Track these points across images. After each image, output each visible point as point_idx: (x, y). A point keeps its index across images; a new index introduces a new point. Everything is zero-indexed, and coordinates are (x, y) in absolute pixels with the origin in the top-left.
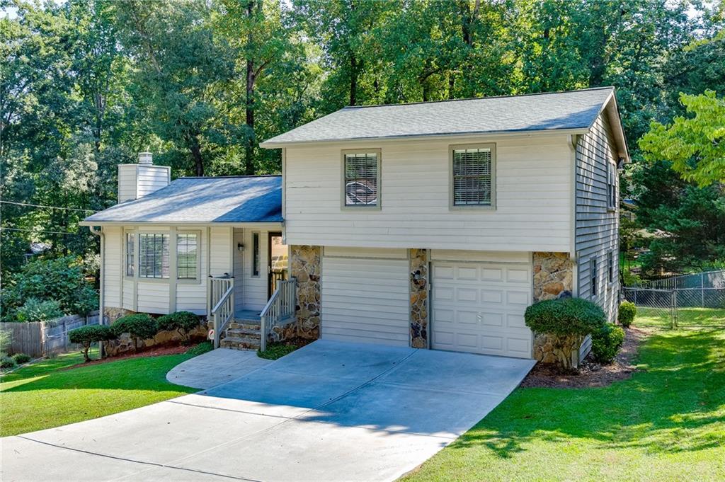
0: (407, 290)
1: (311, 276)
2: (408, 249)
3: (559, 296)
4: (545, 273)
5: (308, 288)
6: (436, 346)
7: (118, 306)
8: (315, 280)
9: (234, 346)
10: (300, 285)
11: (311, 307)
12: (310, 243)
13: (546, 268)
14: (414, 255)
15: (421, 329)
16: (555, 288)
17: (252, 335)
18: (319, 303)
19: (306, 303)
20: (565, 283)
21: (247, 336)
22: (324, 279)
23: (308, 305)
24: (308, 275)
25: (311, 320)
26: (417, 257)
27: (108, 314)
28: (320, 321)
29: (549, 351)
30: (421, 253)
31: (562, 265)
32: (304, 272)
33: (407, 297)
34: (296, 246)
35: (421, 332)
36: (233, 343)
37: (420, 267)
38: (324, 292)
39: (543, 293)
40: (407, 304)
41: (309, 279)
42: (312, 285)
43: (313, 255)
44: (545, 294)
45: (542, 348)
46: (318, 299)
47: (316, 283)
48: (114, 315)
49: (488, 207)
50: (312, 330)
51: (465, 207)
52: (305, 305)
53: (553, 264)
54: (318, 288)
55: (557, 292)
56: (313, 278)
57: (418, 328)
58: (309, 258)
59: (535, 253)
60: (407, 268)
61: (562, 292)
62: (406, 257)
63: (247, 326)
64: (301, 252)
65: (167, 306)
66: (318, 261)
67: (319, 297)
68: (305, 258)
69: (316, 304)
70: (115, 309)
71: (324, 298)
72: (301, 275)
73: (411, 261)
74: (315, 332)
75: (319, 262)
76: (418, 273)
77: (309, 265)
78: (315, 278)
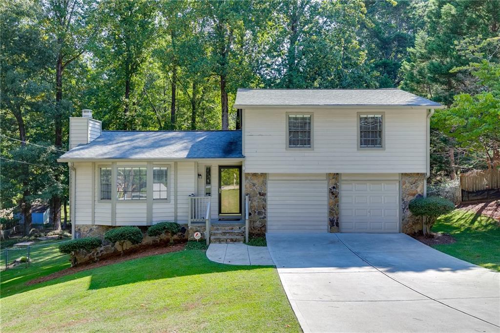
0: (326, 199)
1: (260, 193)
2: (327, 174)
3: (415, 197)
4: (408, 185)
5: (257, 200)
6: (343, 230)
7: (90, 223)
8: (262, 195)
9: (223, 241)
10: (251, 199)
11: (259, 213)
12: (259, 171)
13: (409, 182)
14: (331, 178)
15: (336, 221)
16: (414, 193)
17: (232, 233)
18: (265, 210)
19: (256, 210)
20: (419, 190)
21: (228, 234)
22: (268, 194)
23: (257, 212)
24: (258, 193)
25: (259, 222)
26: (333, 178)
27: (79, 230)
28: (266, 222)
29: (410, 227)
30: (336, 176)
31: (417, 180)
32: (255, 191)
33: (326, 203)
34: (248, 173)
35: (334, 223)
36: (222, 239)
37: (335, 184)
38: (268, 202)
39: (407, 196)
40: (326, 207)
41: (258, 195)
42: (260, 199)
43: (261, 179)
44: (408, 197)
45: (407, 226)
46: (264, 208)
47: (263, 197)
48: (86, 230)
49: (380, 148)
50: (260, 228)
51: (366, 148)
52: (256, 212)
53: (412, 180)
54: (265, 200)
55: (414, 195)
56: (262, 194)
57: (334, 221)
58: (258, 181)
59: (402, 174)
60: (326, 185)
61: (417, 195)
62: (325, 179)
63: (223, 228)
64: (252, 177)
65: (145, 219)
66: (264, 183)
67: (266, 206)
68: (255, 181)
69: (263, 211)
70: (87, 226)
71: (268, 207)
72: (253, 193)
73: (329, 181)
74: (263, 229)
75: (266, 184)
76: (334, 188)
77: (258, 186)
78: (263, 195)
